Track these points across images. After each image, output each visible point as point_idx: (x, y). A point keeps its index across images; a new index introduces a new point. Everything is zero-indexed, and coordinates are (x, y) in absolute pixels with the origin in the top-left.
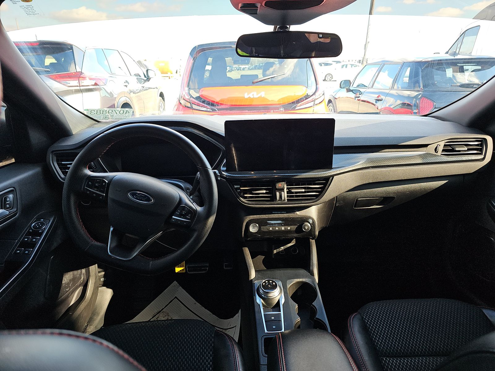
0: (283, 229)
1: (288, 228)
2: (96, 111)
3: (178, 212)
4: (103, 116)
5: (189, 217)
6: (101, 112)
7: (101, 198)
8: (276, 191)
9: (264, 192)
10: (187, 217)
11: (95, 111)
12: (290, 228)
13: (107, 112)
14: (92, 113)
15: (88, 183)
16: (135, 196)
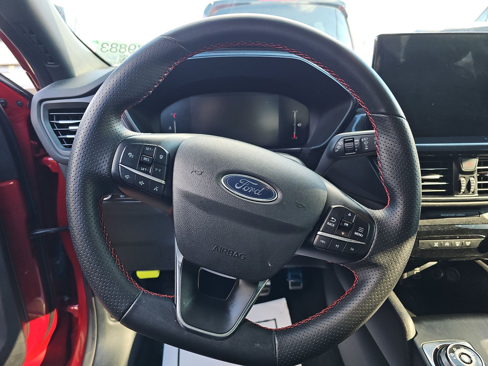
0: (457, 245)
1: (467, 243)
2: (110, 45)
3: (332, 222)
4: (120, 56)
5: (360, 235)
6: (118, 48)
7: (156, 189)
8: (460, 175)
9: (437, 177)
10: (356, 233)
11: (108, 45)
12: (470, 243)
13: (127, 48)
14: (103, 49)
15: (126, 154)
16: (237, 186)
